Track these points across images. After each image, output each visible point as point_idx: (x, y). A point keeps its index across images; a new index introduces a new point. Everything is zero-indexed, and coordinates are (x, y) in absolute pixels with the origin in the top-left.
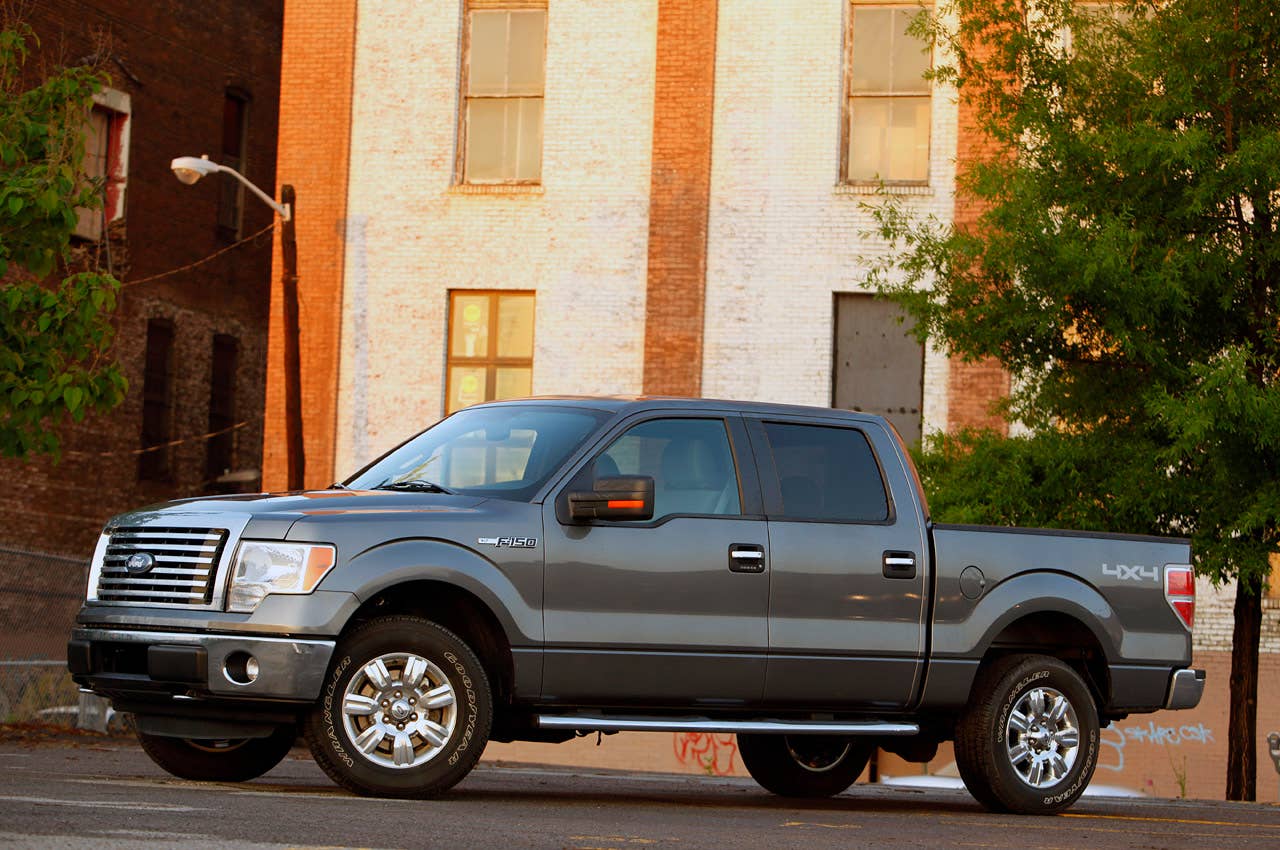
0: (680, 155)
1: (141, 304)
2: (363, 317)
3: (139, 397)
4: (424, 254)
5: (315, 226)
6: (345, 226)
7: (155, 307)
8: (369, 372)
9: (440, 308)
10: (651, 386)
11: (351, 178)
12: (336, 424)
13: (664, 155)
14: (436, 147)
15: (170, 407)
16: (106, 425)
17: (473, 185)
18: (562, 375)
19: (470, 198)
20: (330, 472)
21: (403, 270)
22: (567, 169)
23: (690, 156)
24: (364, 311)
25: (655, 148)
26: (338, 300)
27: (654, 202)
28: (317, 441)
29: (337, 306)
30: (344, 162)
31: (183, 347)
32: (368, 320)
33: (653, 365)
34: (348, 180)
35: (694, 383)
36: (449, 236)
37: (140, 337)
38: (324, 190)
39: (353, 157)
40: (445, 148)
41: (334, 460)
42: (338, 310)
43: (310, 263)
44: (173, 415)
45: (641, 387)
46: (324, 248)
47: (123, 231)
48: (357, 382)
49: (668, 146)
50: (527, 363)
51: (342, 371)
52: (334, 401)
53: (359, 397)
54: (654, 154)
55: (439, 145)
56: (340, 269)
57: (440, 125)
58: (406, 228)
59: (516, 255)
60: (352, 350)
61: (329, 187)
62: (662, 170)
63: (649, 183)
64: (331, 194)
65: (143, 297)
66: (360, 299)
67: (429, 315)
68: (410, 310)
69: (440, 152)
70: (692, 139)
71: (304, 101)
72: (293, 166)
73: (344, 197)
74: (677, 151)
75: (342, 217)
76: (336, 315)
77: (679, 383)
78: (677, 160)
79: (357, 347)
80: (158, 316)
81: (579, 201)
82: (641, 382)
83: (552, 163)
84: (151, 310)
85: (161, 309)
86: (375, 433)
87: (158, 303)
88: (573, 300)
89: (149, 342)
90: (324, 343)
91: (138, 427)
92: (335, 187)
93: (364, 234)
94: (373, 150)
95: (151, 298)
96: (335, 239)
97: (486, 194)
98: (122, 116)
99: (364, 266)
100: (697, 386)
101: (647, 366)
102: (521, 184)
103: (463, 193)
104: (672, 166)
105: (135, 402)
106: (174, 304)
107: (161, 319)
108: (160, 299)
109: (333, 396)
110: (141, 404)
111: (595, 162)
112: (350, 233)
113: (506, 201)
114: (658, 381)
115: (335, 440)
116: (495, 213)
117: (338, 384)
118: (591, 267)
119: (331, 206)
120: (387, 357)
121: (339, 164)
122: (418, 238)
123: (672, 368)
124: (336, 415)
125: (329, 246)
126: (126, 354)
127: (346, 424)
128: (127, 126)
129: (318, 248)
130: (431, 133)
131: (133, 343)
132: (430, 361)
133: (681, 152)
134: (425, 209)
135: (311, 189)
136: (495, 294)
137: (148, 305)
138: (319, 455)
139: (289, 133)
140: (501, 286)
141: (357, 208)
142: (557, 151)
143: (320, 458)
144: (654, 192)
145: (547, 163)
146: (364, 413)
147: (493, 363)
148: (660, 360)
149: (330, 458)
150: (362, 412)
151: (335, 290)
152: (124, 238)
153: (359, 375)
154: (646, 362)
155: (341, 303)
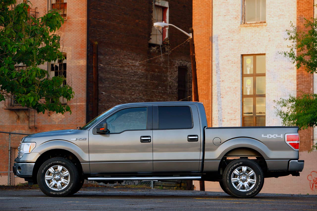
0: (305, 11)
1: (175, 62)
2: (218, 64)
3: (176, 89)
4: (234, 45)
5: (204, 38)
6: (212, 38)
7: (180, 63)
8: (221, 80)
9: (239, 60)
10: (299, 80)
11: (213, 24)
12: (212, 95)
13: (300, 11)
14: (236, 13)
15: (187, 91)
16: (166, 98)
17: (248, 24)
18: (274, 78)
19: (247, 27)
20: (211, 109)
21: (228, 50)
22: (273, 17)
23: (307, 11)
24: (218, 62)
25: (297, 9)
26: (211, 59)
27: (298, 25)
28: (207, 101)
29: (211, 61)
30: (211, 19)
31: (191, 74)
32: (220, 65)
33: (299, 74)
34: (212, 25)
35: (311, 78)
36: (241, 39)
37: (176, 72)
38: (206, 28)
39: (213, 18)
40: (239, 13)
41: (212, 106)
42: (211, 62)
43: (203, 49)
44: (188, 94)
45: (296, 80)
46: (206, 45)
47: (168, 41)
48: (217, 83)
49: (301, 8)
50: (264, 75)
51: (213, 80)
52: (211, 89)
53: (218, 87)
54: (297, 11)
55: (237, 13)
56: (211, 50)
57: (237, 7)
58: (229, 37)
59: (260, 44)
60: (216, 74)
61: (207, 27)
62: (300, 16)
63: (296, 20)
64: (208, 29)
65: (176, 60)
66: (217, 59)
67: (236, 62)
68: (231, 61)
69: (238, 15)
70: (308, 6)
71: (199, 3)
72: (197, 22)
73: (211, 30)
74: (304, 10)
75: (211, 36)
76: (211, 64)
77: (307, 79)
78: (304, 13)
79: (217, 73)
80: (181, 65)
81: (277, 27)
82: (296, 79)
83: (269, 16)
84: (179, 64)
85: (183, 63)
86: (223, 97)
87: (181, 61)
88: (276, 56)
89: (179, 73)
90: (207, 72)
91: (177, 98)
92: (208, 27)
93: (217, 40)
94: (219, 15)
95: (178, 60)
96: (209, 42)
97: (251, 26)
98: (166, 8)
99: (218, 49)
100: (312, 79)
101: (298, 74)
102: (261, 23)
103: (244, 26)
104: (303, 14)
105: (175, 91)
106: (187, 61)
107: (183, 66)
108: (182, 60)
109: (211, 87)
110: (177, 91)
111: (281, 15)
112: (214, 40)
113: (256, 28)
114: (301, 78)
115: (212, 100)
116: (253, 32)
117: (212, 84)
118: (281, 46)
119: (208, 32)
120: (225, 75)
121: (209, 20)
122: (232, 40)
123: (305, 74)
124: (212, 92)
125: (208, 44)
126: (171, 77)
127: (215, 95)
128: (168, 11)
129: (205, 45)
130: (234, 10)
131: (173, 74)
132: (237, 76)
133: (305, 10)
134: (234, 32)
135: (202, 28)
136: (254, 55)
137: (178, 62)
138: (207, 104)
139: (195, 12)
140: (256, 53)
141: (215, 33)
142: (270, 12)
143: (208, 105)
144: (298, 22)
145: (267, 16)
146: (220, 92)
147: (255, 75)
148: (301, 72)
149: (210, 105)
150: (219, 92)
151: (210, 57)
152: (169, 43)
153: (218, 81)
154: (297, 73)
155: (212, 60)
